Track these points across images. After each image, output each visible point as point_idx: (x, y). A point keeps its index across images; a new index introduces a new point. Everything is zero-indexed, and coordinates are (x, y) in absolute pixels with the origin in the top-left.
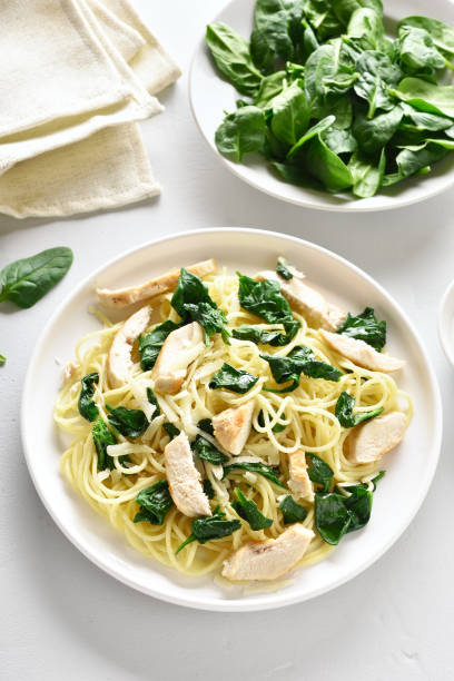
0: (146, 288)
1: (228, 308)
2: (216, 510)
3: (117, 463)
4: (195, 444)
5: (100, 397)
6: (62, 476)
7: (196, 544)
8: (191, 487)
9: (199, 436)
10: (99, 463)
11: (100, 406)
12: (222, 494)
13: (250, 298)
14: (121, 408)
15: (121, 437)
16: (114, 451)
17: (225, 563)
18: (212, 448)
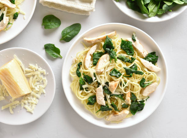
0: (96, 40)
1: (117, 49)
2: (107, 104)
3: (84, 90)
4: (104, 87)
6: (71, 88)
7: (101, 111)
8: (101, 99)
9: (105, 86)
10: (80, 89)
11: (82, 73)
12: (109, 101)
13: (123, 46)
14: (87, 75)
15: (86, 83)
16: (84, 87)
17: (107, 117)
18: (108, 90)
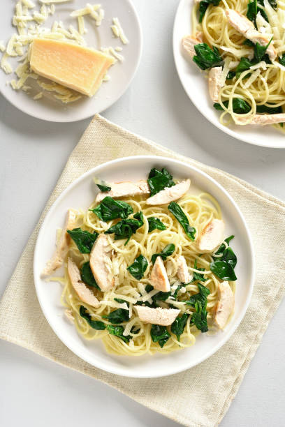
0: (61, 253)
5: (96, 316)
10: (125, 342)
11: (100, 318)
15: (123, 324)
16: (126, 333)
